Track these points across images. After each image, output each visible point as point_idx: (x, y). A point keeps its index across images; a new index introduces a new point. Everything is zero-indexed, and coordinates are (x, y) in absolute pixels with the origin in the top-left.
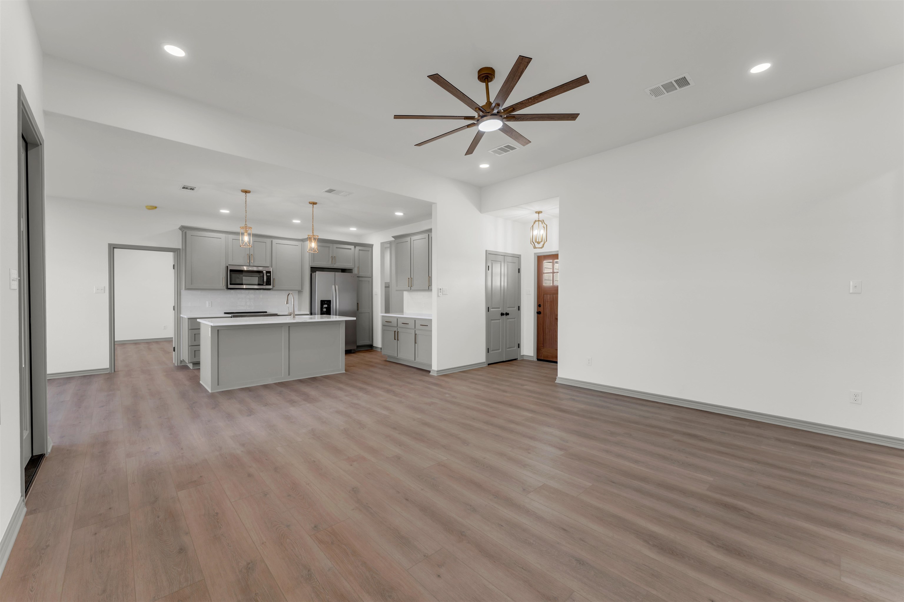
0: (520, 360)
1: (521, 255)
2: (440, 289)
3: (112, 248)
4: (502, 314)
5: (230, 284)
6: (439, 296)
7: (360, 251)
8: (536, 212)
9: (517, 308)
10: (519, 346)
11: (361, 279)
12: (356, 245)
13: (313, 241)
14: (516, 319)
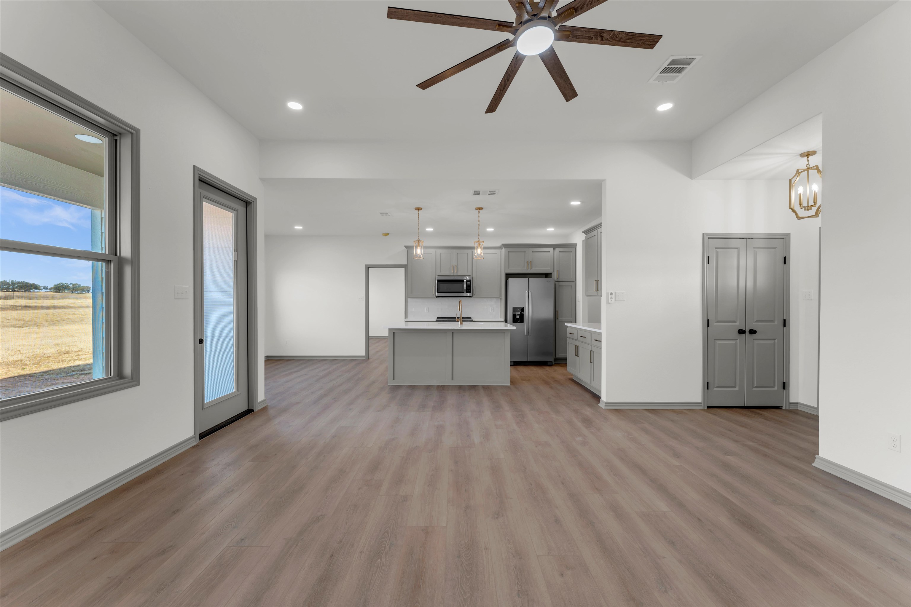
0: (786, 410)
1: (790, 234)
2: (611, 294)
3: (368, 267)
4: (741, 332)
5: (438, 293)
6: (609, 303)
7: (560, 253)
8: (802, 155)
9: (778, 323)
10: (785, 386)
11: (561, 284)
12: (554, 246)
13: (479, 247)
14: (776, 341)
